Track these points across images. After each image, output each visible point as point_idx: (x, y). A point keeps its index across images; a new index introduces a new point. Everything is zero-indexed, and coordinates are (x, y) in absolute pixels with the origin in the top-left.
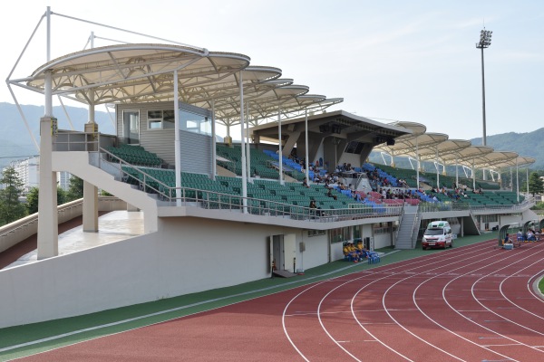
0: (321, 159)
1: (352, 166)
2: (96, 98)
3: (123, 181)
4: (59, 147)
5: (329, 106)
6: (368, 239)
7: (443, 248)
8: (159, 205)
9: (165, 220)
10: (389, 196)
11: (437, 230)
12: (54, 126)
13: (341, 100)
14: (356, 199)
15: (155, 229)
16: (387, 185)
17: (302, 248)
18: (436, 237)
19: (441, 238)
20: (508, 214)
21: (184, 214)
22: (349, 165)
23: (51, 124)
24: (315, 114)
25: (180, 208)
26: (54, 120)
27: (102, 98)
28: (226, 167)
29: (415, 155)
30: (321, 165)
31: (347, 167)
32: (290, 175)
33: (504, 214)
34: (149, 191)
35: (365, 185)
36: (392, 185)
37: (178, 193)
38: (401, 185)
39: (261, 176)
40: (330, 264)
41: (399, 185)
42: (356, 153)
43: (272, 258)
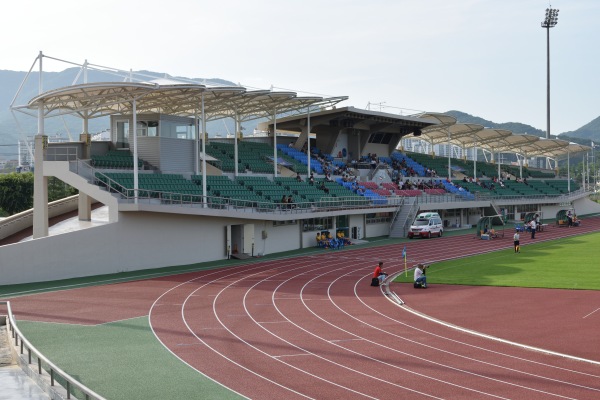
0: (344, 150)
1: (378, 156)
2: (89, 113)
3: (96, 183)
5: (338, 102)
6: (355, 228)
7: (427, 237)
8: (119, 202)
9: (124, 214)
10: (407, 186)
11: (424, 221)
12: (45, 142)
13: (346, 98)
14: (355, 191)
15: (117, 220)
16: (413, 175)
17: (264, 237)
18: (421, 227)
19: (425, 228)
20: (552, 204)
21: (137, 209)
23: (42, 140)
24: (328, 109)
25: (136, 205)
26: (45, 137)
27: (94, 112)
28: (214, 165)
29: (459, 143)
30: (345, 155)
31: (372, 157)
32: (291, 169)
33: (547, 204)
34: (112, 191)
35: (383, 176)
36: (419, 175)
37: (136, 193)
38: (429, 175)
39: (254, 171)
40: (301, 250)
41: (427, 175)
42: (384, 143)
43: (229, 243)
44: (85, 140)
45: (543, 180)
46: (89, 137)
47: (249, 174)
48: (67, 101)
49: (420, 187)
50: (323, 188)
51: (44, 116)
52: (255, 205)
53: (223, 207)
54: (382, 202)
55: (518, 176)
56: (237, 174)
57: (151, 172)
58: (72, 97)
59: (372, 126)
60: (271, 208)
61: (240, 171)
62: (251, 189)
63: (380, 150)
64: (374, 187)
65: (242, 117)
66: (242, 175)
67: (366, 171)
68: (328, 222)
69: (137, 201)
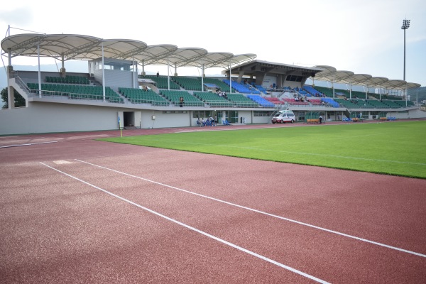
17: (153, 119)
36: (314, 96)
37: (40, 92)
39: (187, 89)
41: (319, 96)
42: (297, 81)
43: (121, 121)
47: (182, 90)
54: (272, 106)
56: (169, 90)
59: (287, 72)
61: (172, 88)
63: (294, 85)
64: (276, 100)
67: (279, 93)
69: (40, 96)
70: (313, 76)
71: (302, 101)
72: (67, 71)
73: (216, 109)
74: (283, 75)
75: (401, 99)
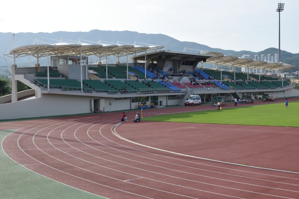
0: (171, 68)
2: (39, 56)
3: (34, 83)
4: (17, 73)
6: (161, 101)
8: (41, 90)
15: (40, 97)
16: (202, 79)
17: (110, 104)
19: (191, 101)
22: (185, 71)
25: (49, 91)
26: (16, 66)
27: (42, 55)
34: (39, 86)
35: (186, 79)
36: (206, 79)
37: (49, 87)
38: (211, 79)
39: (117, 78)
40: (131, 109)
41: (209, 78)
42: (190, 65)
43: (93, 106)
44: (37, 66)
45: (270, 81)
46: (39, 65)
47: (114, 79)
48: (28, 51)
49: (203, 84)
50: (149, 85)
51: (15, 57)
52: (107, 92)
53: (91, 92)
54: (179, 90)
55: (258, 79)
56: (107, 79)
57: (64, 78)
58: (30, 50)
59: (183, 59)
60: (115, 93)
61: (108, 78)
62: (109, 85)
64: (179, 84)
65: (119, 55)
66: (110, 79)
67: (178, 77)
68: (147, 98)
69: (49, 89)
70: (205, 61)
71: (198, 84)
72: (41, 66)
73: (145, 95)
74: (179, 60)
75: (278, 79)
